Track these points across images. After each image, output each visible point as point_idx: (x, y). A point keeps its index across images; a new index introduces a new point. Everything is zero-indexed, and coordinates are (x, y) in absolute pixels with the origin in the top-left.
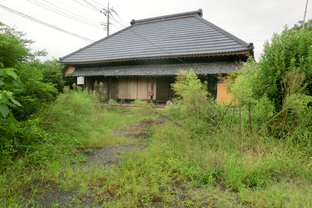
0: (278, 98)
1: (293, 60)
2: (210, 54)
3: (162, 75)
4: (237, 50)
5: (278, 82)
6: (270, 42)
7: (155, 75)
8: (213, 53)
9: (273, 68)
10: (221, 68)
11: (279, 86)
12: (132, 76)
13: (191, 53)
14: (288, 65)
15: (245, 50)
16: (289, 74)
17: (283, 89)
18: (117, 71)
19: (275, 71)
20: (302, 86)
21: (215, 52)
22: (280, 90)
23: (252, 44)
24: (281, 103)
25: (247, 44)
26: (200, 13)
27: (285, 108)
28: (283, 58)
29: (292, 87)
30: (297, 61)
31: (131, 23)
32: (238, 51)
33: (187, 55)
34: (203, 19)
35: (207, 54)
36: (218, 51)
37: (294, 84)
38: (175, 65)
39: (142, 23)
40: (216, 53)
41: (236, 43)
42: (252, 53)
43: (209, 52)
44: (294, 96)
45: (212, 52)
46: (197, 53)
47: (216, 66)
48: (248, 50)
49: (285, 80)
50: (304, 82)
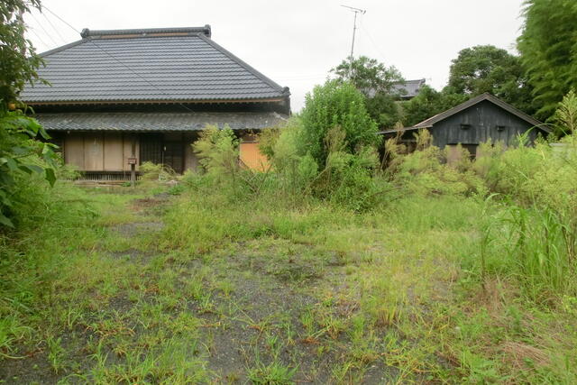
0: (321, 157)
1: (335, 117)
2: (228, 99)
3: (152, 131)
4: (267, 95)
5: (321, 140)
6: (312, 94)
7: (140, 130)
8: (233, 99)
9: (315, 124)
10: (244, 122)
11: (322, 145)
12: (97, 130)
13: (199, 97)
14: (330, 122)
15: (278, 97)
16: (331, 132)
17: (325, 147)
18: (65, 122)
19: (318, 128)
20: (343, 144)
21: (235, 97)
22: (323, 149)
23: (287, 89)
24: (324, 164)
25: (280, 88)
26: (207, 31)
27: (328, 167)
28: (326, 114)
29: (334, 145)
30: (340, 118)
31: (83, 35)
32: (269, 98)
33: (192, 99)
34: (213, 42)
35: (224, 99)
36: (240, 97)
37: (336, 142)
38: (172, 115)
39: (104, 37)
40: (237, 99)
41: (265, 85)
42: (287, 100)
43: (226, 97)
44: (336, 154)
45: (231, 97)
46: (208, 97)
47: (237, 118)
48: (282, 97)
49: (327, 138)
50: (345, 140)
